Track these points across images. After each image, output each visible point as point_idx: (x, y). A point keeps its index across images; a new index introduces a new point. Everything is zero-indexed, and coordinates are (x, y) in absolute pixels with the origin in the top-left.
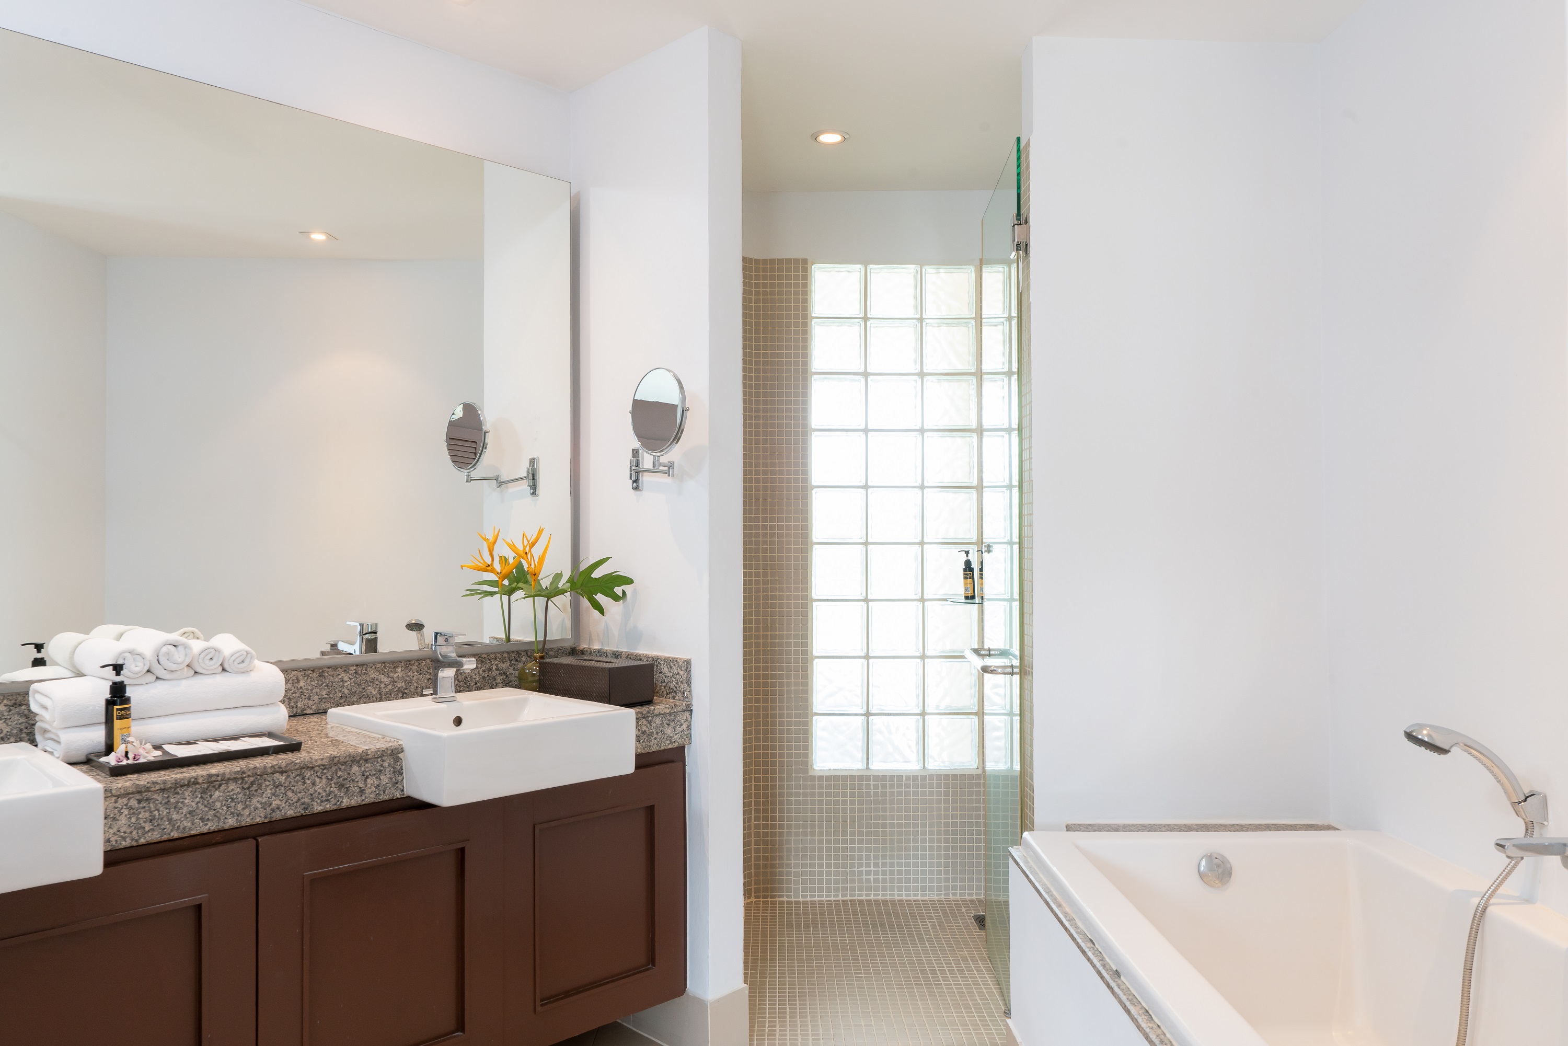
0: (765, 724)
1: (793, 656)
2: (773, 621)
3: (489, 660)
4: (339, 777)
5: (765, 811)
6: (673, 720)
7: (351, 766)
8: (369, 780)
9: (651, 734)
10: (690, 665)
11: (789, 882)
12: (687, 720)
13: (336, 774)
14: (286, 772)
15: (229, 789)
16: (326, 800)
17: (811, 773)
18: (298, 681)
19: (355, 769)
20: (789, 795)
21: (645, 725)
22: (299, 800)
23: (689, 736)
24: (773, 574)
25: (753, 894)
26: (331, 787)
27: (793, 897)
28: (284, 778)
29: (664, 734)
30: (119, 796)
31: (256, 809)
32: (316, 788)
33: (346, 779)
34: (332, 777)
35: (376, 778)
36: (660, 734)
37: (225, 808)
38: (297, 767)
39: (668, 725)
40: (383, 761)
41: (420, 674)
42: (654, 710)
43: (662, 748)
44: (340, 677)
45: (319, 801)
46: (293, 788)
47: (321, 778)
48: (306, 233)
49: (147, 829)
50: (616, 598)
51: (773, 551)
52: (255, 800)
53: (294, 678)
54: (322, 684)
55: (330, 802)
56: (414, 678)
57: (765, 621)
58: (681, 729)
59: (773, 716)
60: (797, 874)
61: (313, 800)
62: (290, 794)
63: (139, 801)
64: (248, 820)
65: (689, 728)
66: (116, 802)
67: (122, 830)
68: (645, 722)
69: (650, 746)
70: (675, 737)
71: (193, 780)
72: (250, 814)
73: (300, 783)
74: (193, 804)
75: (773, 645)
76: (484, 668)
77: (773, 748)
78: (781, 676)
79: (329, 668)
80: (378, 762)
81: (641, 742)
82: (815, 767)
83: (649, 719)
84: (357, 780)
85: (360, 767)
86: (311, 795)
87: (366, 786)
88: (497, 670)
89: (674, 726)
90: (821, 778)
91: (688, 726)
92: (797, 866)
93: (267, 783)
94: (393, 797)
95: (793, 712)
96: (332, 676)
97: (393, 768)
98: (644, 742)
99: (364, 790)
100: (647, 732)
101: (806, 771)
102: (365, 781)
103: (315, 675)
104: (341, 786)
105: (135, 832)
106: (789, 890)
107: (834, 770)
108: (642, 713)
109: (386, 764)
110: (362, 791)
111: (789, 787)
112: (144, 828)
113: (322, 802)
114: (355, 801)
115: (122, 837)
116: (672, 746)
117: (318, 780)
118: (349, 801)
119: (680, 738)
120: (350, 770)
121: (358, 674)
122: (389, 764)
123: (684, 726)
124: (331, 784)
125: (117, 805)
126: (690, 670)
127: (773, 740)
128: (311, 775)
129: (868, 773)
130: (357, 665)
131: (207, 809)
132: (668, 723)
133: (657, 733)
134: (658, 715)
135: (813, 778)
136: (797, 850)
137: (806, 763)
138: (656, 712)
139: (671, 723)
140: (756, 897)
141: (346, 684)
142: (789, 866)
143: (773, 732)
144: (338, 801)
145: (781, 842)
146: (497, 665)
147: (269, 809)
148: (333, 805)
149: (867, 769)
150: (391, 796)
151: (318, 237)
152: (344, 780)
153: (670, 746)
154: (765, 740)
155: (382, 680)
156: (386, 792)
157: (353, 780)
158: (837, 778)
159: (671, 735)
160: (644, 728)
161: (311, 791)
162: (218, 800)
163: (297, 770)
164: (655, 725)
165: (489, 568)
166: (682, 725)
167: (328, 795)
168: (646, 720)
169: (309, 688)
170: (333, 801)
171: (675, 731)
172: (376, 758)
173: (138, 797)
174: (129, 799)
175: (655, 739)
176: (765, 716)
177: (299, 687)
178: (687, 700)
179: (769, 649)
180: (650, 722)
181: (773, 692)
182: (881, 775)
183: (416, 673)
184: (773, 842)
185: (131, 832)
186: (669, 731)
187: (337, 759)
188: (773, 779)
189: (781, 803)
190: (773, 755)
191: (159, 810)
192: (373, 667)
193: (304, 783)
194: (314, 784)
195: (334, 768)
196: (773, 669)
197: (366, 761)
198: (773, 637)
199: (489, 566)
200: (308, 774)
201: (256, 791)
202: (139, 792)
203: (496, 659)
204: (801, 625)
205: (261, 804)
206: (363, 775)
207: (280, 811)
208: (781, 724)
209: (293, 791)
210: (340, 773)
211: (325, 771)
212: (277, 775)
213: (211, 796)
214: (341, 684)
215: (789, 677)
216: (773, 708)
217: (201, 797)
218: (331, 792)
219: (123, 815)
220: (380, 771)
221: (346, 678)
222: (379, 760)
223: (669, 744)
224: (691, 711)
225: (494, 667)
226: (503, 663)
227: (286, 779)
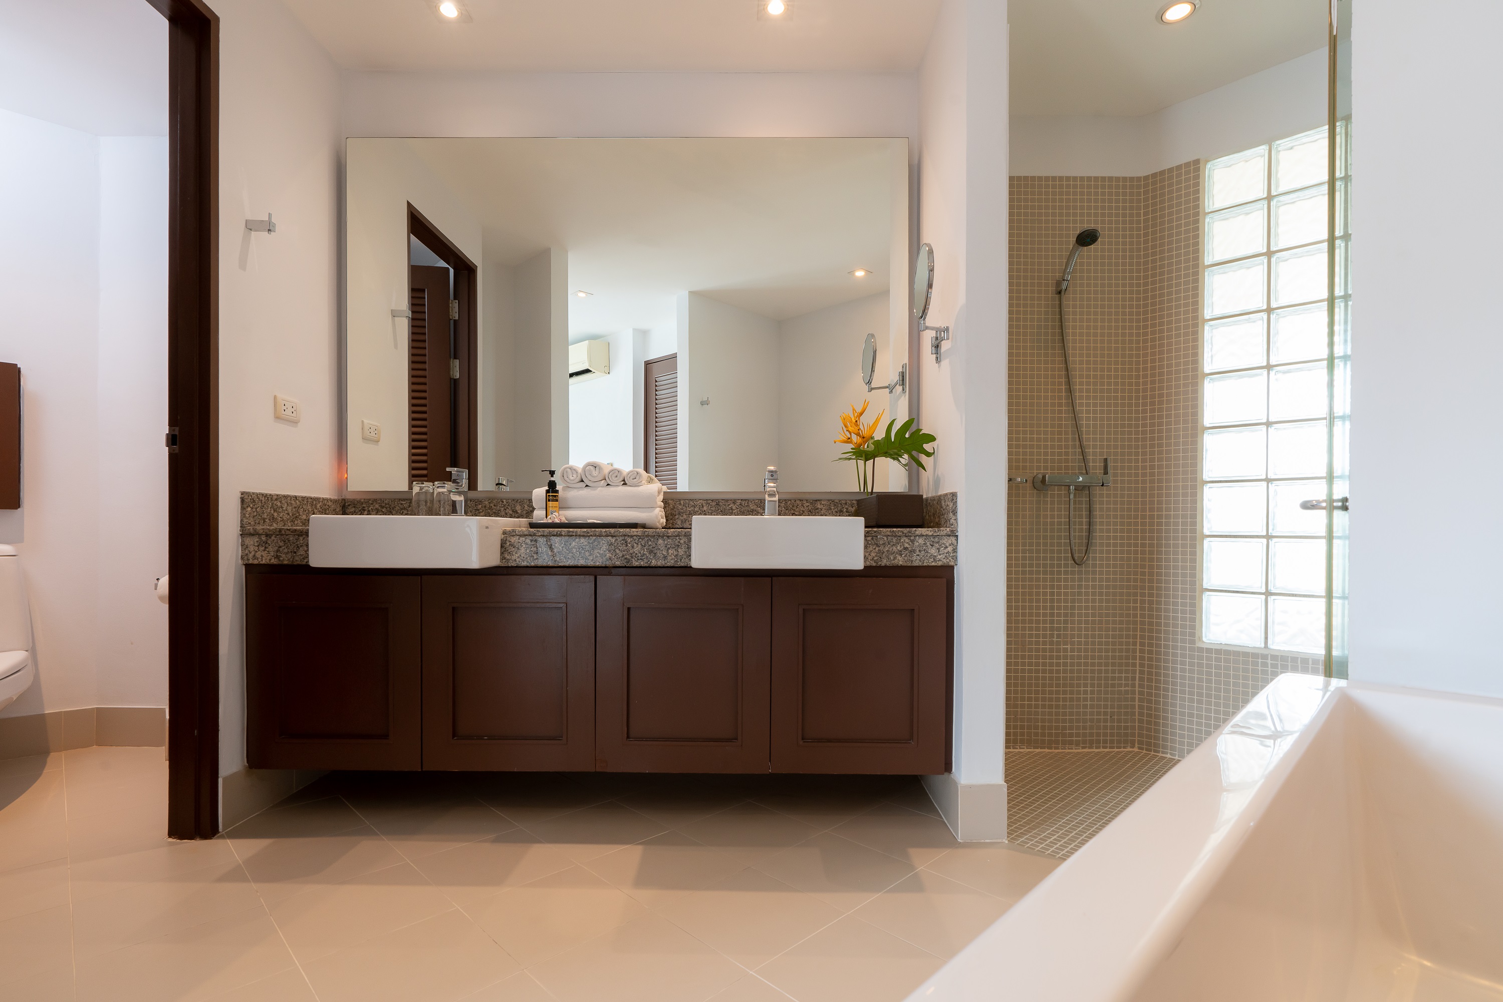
0: (1151, 595)
1: (1180, 535)
2: (1160, 502)
3: (841, 504)
4: (650, 545)
5: (1150, 673)
6: (938, 542)
7: (657, 539)
8: (670, 551)
9: (914, 551)
10: (956, 497)
11: (1173, 741)
12: (953, 544)
13: (648, 543)
14: (615, 536)
15: (581, 542)
16: (641, 559)
17: (1199, 645)
18: (703, 507)
19: (660, 541)
20: (1175, 662)
21: (907, 543)
22: (623, 556)
23: (955, 558)
24: (1160, 460)
25: (1137, 745)
26: (644, 551)
27: (1177, 756)
28: (614, 540)
29: (927, 552)
30: (520, 536)
31: (597, 557)
32: (635, 550)
33: (655, 547)
34: (645, 545)
35: (675, 550)
36: (923, 552)
37: (578, 553)
38: (621, 534)
39: (932, 546)
40: (680, 539)
41: (787, 510)
42: (916, 530)
43: (925, 564)
44: (730, 506)
45: (636, 559)
46: (619, 548)
47: (637, 544)
48: (851, 273)
49: (535, 558)
50: (929, 455)
51: (1160, 438)
52: (596, 551)
53: (700, 504)
54: (718, 510)
55: (643, 561)
56: (782, 512)
57: (1152, 502)
58: (946, 551)
59: (1159, 588)
60: (1182, 736)
61: (632, 557)
62: (618, 551)
63: (531, 541)
64: (592, 563)
65: (955, 551)
66: (519, 539)
67: (522, 555)
68: (907, 540)
69: (912, 561)
70: (939, 557)
71: (559, 532)
72: (593, 559)
73: (624, 545)
74: (560, 547)
75: (1160, 524)
76: (836, 510)
77: (1159, 617)
78: (1167, 553)
79: (723, 500)
80: (676, 540)
81: (903, 556)
82: (1204, 639)
83: (912, 538)
84: (661, 549)
85: (664, 541)
86: (631, 554)
87: (668, 554)
88: (846, 512)
89: (938, 547)
90: (1209, 650)
91: (954, 549)
92: (1182, 729)
93: (604, 542)
94: (687, 565)
95: (1180, 586)
96: (725, 505)
97: (687, 545)
98: (905, 556)
99: (666, 556)
100: (910, 549)
101: (1193, 642)
102: (668, 550)
103: (714, 504)
104: (651, 552)
105: (528, 558)
106: (1173, 749)
107: (1225, 644)
108: (903, 532)
109: (682, 542)
110: (665, 557)
111: (1175, 655)
112: (534, 557)
113: (638, 559)
114: (660, 563)
115: (522, 559)
116: (936, 564)
117: (635, 545)
118: (656, 562)
119: (944, 558)
120: (657, 542)
121: (742, 506)
122: (685, 542)
123: (950, 549)
124: (644, 549)
125: (519, 541)
126: (956, 502)
127: (1158, 610)
128: (631, 541)
129: (1265, 652)
130: (741, 500)
131: (568, 552)
132: (932, 544)
133: (920, 550)
134: (920, 536)
135: (1201, 650)
136: (1183, 714)
137: (1193, 635)
138: (917, 532)
139: (934, 544)
140: (1139, 748)
141: (734, 512)
142: (1174, 727)
143: (1159, 603)
144: (649, 561)
145: (1166, 704)
146: (847, 509)
147: (604, 558)
148: (645, 563)
149: (1265, 647)
150: (686, 564)
151: (860, 274)
152: (653, 548)
153: (933, 564)
154: (1151, 609)
155: (759, 511)
156: (682, 560)
157: (659, 549)
158: (1227, 652)
159: (935, 555)
160: (906, 545)
161: (631, 551)
162: (574, 548)
163: (621, 536)
164: (918, 544)
165: (849, 440)
166: (946, 547)
167: (642, 556)
168: (909, 539)
169: (710, 511)
170: (645, 560)
171: (939, 551)
172: (675, 536)
173: (530, 538)
174: (526, 539)
175: (918, 555)
176: (1151, 588)
177: (703, 510)
178: (952, 527)
179: (1156, 527)
180: (912, 541)
181: (1159, 567)
182: (1281, 656)
183: (783, 509)
184: (1157, 702)
185: (527, 558)
186: (933, 551)
187: (647, 533)
188: (1158, 646)
189: (1166, 668)
190: (1159, 624)
191: (541, 548)
192: (753, 502)
193: (627, 545)
194: (633, 547)
195: (646, 539)
196: (1159, 545)
197: (668, 537)
198: (1160, 517)
199: (849, 438)
200: (629, 540)
201: (597, 546)
202: (530, 535)
203: (846, 504)
204: (1189, 505)
205: (600, 554)
206: (666, 547)
207: (612, 561)
208: (1167, 596)
209: (619, 550)
210: (650, 543)
211: (640, 540)
212: (610, 538)
213: (570, 544)
214: (731, 511)
215: (1176, 553)
216: (1159, 581)
217: (565, 544)
218: (644, 554)
219: (523, 547)
220: (678, 546)
221: (734, 508)
222: (677, 538)
223: (932, 562)
224: (957, 536)
225: (845, 510)
226: (852, 507)
227: (615, 541)
